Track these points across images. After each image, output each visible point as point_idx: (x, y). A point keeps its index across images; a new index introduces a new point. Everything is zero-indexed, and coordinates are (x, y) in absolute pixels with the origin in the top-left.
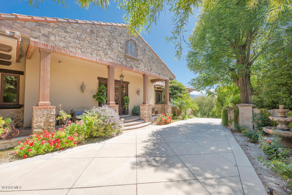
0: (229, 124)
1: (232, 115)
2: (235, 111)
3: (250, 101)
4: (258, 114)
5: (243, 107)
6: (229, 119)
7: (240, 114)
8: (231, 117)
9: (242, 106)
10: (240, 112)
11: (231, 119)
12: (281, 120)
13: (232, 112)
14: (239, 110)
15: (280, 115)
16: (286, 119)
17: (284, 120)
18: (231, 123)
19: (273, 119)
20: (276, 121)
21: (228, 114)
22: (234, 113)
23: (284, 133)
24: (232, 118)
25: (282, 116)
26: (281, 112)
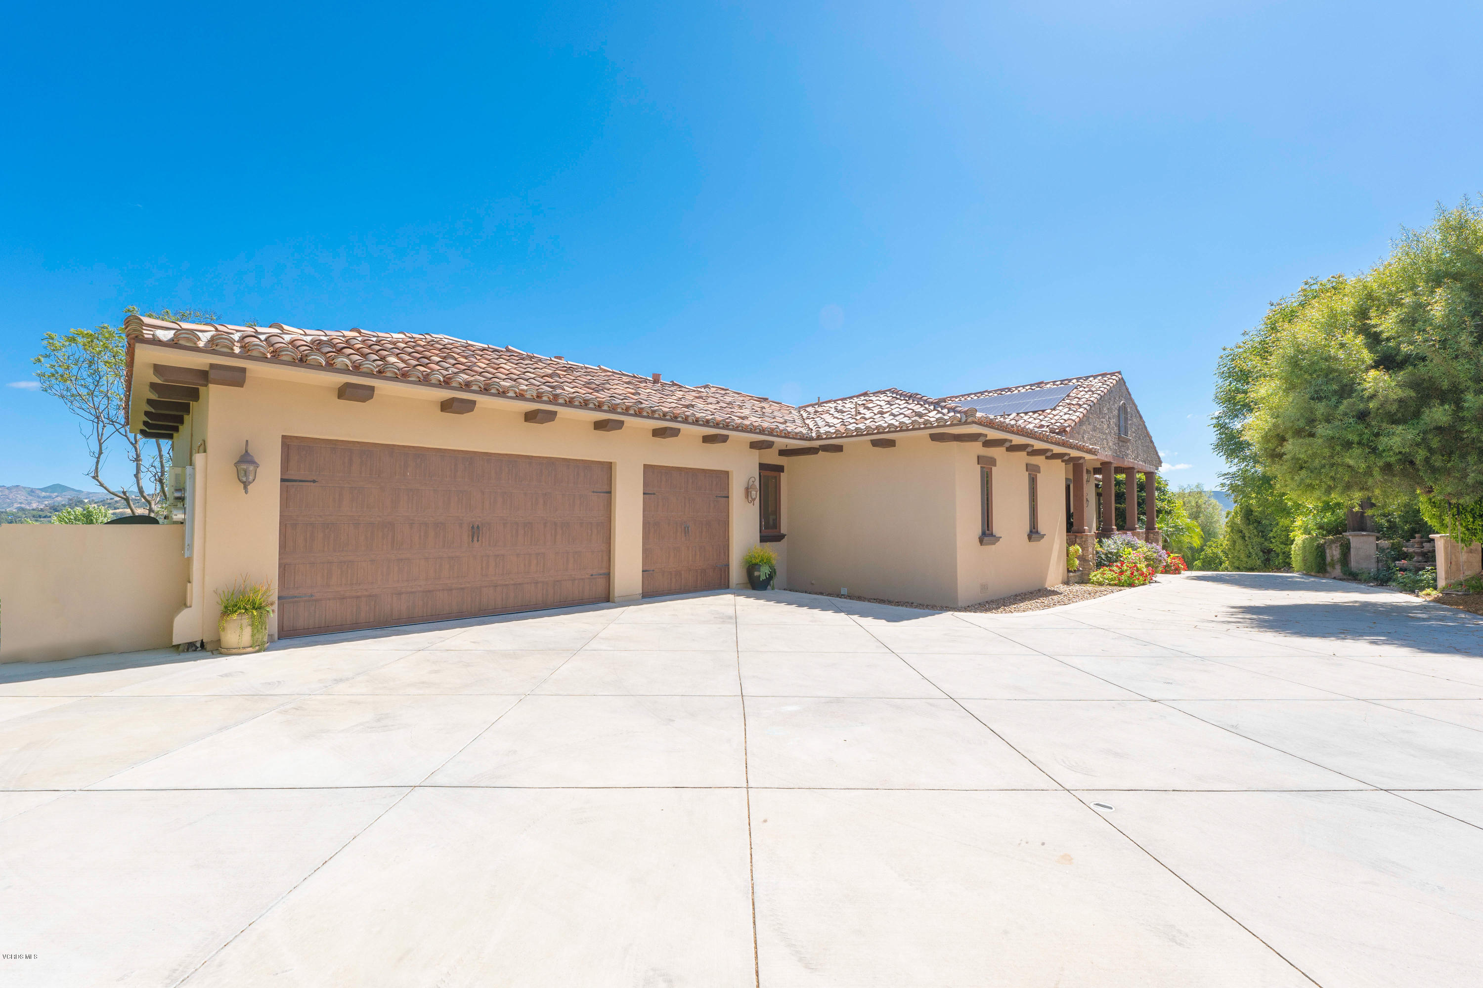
0: (1329, 569)
1: (1335, 553)
2: (1341, 545)
3: (1368, 525)
4: (1388, 548)
5: (1358, 537)
6: (1329, 559)
7: (1352, 550)
8: (1332, 556)
9: (1358, 535)
10: (1352, 547)
11: (1332, 560)
12: (1417, 551)
13: (1337, 547)
14: (1350, 543)
15: (1416, 546)
16: (1422, 549)
17: (1420, 551)
18: (1333, 567)
19: (1408, 550)
20: (1412, 552)
21: (1328, 551)
22: (1340, 549)
23: (1420, 565)
24: (1335, 558)
25: (1418, 546)
26: (1418, 542)
